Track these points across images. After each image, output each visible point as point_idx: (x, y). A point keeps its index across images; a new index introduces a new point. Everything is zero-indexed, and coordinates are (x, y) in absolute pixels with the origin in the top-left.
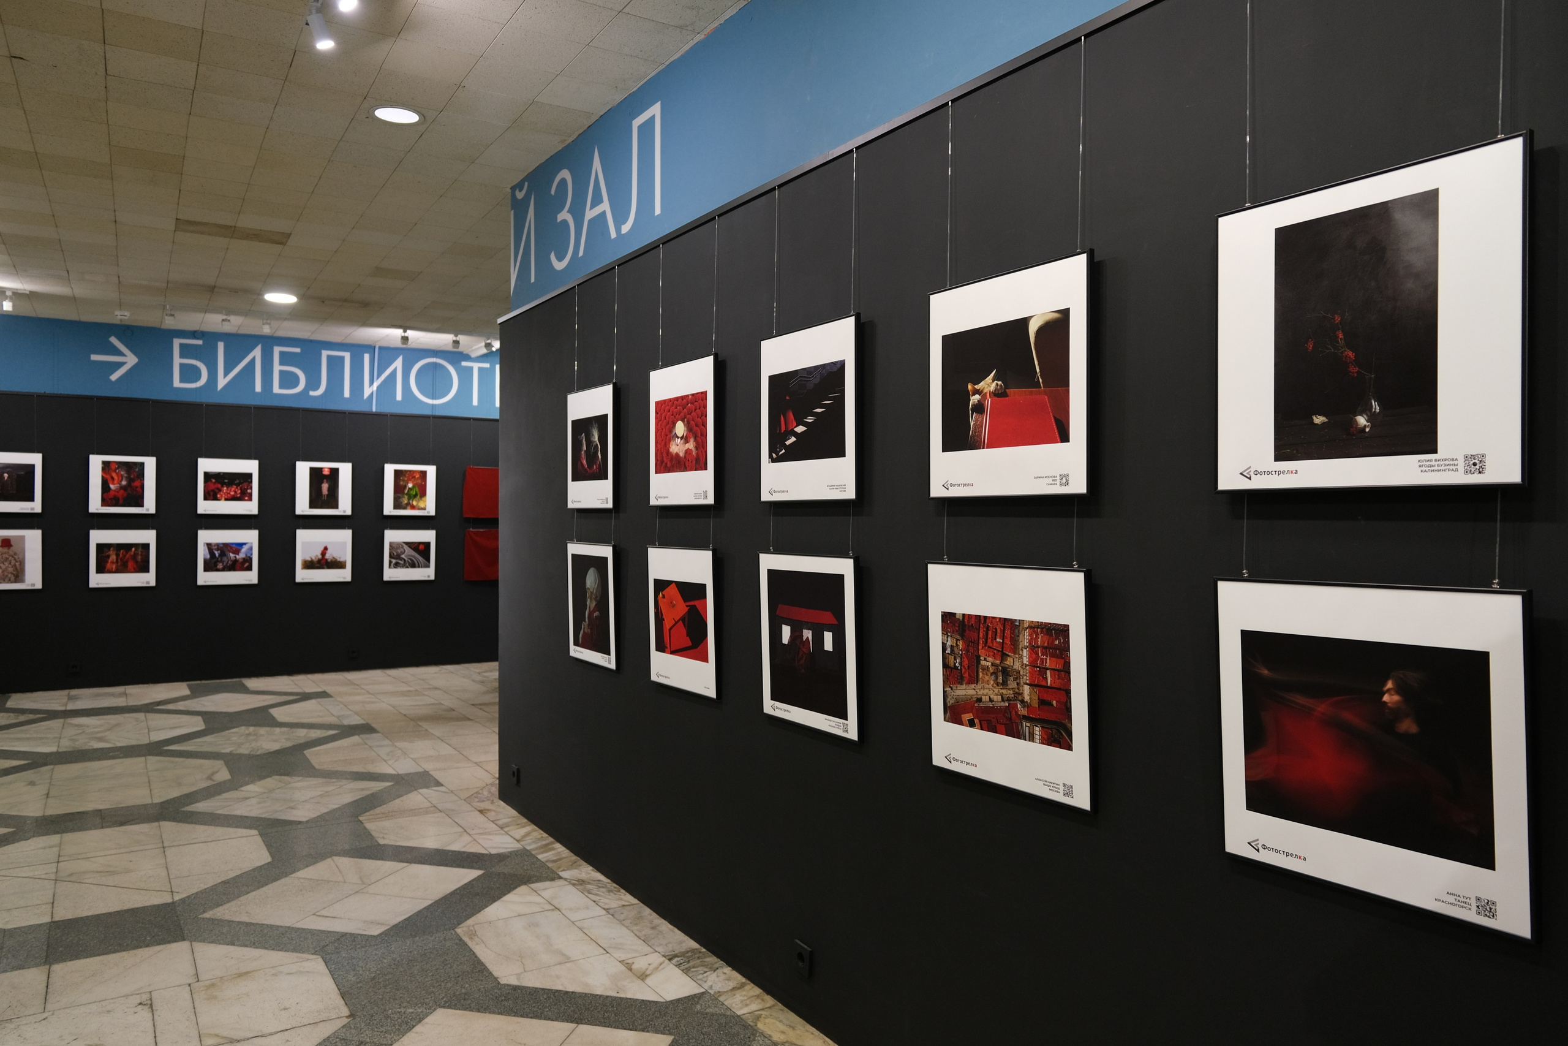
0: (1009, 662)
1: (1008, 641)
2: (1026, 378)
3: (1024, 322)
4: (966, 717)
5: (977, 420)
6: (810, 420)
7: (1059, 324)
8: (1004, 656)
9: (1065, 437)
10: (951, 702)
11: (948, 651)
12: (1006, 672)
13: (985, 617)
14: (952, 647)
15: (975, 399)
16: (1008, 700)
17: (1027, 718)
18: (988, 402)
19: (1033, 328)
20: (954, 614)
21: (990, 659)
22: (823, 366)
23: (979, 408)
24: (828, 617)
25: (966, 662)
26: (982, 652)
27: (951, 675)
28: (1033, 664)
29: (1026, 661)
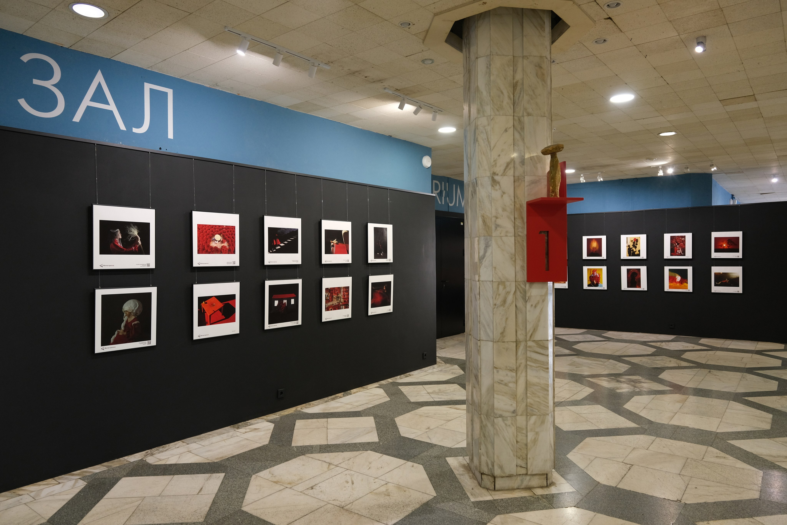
0: (339, 295)
1: (339, 291)
2: (342, 242)
3: (341, 231)
4: (330, 309)
5: (332, 248)
6: (286, 242)
7: (347, 233)
8: (338, 294)
9: (348, 253)
10: (327, 307)
11: (327, 296)
12: (338, 297)
13: (335, 288)
14: (327, 295)
15: (332, 244)
16: (339, 303)
17: (342, 305)
18: (335, 245)
19: (343, 233)
20: (328, 288)
21: (335, 296)
22: (291, 229)
23: (333, 246)
24: (293, 295)
25: (330, 297)
26: (334, 295)
27: (327, 301)
28: (343, 295)
29: (342, 294)
